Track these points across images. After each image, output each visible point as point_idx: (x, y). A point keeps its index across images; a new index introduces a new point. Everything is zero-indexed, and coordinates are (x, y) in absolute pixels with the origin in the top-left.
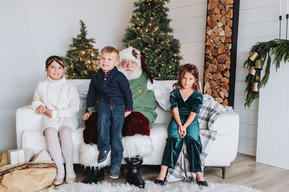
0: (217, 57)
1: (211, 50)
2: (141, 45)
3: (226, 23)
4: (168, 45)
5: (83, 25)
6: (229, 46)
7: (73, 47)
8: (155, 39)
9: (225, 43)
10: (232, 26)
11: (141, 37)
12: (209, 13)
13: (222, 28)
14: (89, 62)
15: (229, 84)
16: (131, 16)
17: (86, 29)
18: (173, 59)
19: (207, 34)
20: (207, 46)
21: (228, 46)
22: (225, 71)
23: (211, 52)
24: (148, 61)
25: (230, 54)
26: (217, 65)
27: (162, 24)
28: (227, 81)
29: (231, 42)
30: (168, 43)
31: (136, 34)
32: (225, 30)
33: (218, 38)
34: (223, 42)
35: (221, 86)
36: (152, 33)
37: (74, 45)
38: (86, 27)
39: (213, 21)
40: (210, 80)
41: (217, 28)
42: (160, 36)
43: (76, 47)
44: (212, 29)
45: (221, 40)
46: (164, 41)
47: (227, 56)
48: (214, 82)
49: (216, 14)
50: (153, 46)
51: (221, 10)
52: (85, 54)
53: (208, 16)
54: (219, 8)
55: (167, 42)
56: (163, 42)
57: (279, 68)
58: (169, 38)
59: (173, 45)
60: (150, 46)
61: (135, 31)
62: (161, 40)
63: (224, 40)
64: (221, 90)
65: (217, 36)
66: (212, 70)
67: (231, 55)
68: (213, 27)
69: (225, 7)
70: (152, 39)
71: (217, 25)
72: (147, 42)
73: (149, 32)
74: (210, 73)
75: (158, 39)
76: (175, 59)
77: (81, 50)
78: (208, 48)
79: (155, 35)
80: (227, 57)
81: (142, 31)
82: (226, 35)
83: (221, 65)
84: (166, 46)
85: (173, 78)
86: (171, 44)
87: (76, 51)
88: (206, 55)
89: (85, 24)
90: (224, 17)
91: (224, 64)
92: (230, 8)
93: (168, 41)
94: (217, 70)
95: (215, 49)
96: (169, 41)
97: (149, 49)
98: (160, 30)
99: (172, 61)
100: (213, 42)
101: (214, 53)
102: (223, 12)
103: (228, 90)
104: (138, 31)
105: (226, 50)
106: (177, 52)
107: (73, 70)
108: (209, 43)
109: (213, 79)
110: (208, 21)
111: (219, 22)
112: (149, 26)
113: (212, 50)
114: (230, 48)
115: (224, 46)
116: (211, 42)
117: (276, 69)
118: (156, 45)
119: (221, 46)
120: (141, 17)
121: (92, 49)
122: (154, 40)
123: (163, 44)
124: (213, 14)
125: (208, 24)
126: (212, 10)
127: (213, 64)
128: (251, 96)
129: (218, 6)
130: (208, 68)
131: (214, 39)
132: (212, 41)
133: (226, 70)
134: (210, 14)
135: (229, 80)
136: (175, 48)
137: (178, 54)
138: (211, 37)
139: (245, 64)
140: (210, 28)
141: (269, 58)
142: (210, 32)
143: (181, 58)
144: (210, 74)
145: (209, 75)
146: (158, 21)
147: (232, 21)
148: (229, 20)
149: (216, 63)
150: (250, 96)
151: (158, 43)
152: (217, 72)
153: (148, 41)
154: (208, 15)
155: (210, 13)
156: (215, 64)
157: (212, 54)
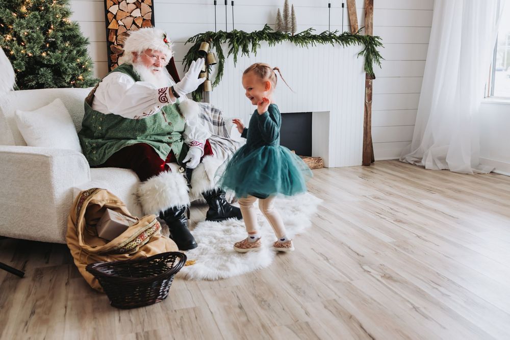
13: (134, 6)
19: (107, 11)
20: (109, 29)
23: (116, 39)
32: (140, 9)
33: (130, 19)
41: (126, 4)
44: (117, 6)
45: (136, 22)
63: (141, 23)
65: (128, 17)
68: (119, 3)
78: (112, 33)
82: (142, 16)
88: (109, 43)
95: (123, 35)
100: (123, 25)
108: (116, 25)
116: (119, 25)
130: (117, 63)
131: (123, 21)
132: (120, 23)
138: (117, 16)
140: (113, 3)
142: (114, 9)
157: (117, 42)
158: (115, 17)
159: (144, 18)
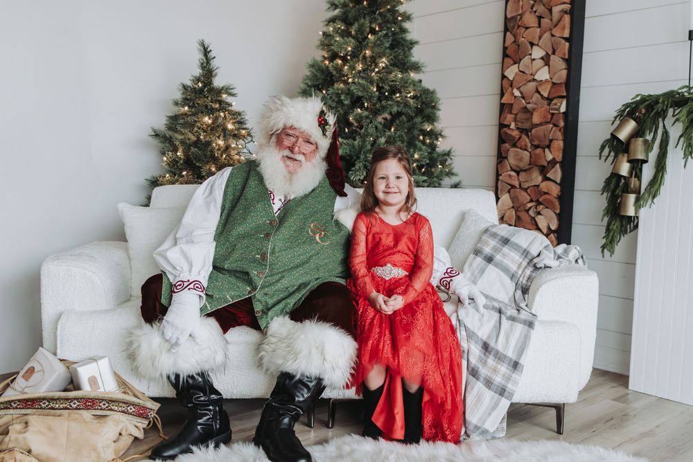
0: (531, 132)
1: (513, 116)
2: (346, 102)
3: (553, 48)
4: (411, 101)
5: (206, 52)
6: (561, 104)
7: (183, 106)
8: (379, 89)
9: (550, 97)
10: (567, 57)
11: (346, 83)
12: (510, 25)
13: (542, 62)
14: (221, 142)
15: (560, 198)
16: (321, 33)
17: (214, 63)
18: (421, 137)
19: (504, 77)
20: (504, 104)
21: (558, 104)
22: (550, 165)
23: (515, 120)
24: (364, 142)
25: (562, 124)
26: (530, 152)
27: (396, 52)
28: (555, 190)
29: (565, 94)
30: (410, 97)
31: (332, 76)
32: (549, 66)
33: (533, 84)
34: (546, 95)
35: (539, 203)
36: (373, 74)
37: (185, 101)
38: (215, 57)
39: (519, 46)
40: (513, 187)
41: (530, 61)
42: (393, 81)
43: (189, 107)
44: (517, 65)
45: (540, 90)
46: (400, 92)
47: (554, 128)
48: (523, 193)
49: (527, 28)
50: (374, 105)
51: (540, 18)
52: (213, 123)
53: (508, 33)
54: (535, 12)
55: (409, 95)
56: (398, 95)
57: (692, 158)
58: (414, 85)
59: (423, 103)
60: (368, 104)
61: (331, 69)
62: (393, 91)
63: (548, 90)
64: (539, 213)
65: (530, 81)
66: (519, 164)
67: (565, 127)
68: (521, 60)
69: (550, 11)
70: (372, 88)
71: (531, 55)
72: (360, 94)
73: (364, 70)
74: (512, 170)
75: (387, 87)
76: (427, 137)
77: (202, 113)
78: (506, 110)
79: (380, 78)
80: (555, 132)
81: (348, 69)
82: (551, 79)
83: (539, 151)
84: (406, 105)
85: (424, 181)
86: (417, 100)
87: (190, 115)
88: (502, 126)
89: (211, 51)
90: (547, 35)
91: (547, 150)
92: (563, 13)
93: (410, 93)
94: (530, 164)
95: (523, 112)
96: (412, 94)
97: (366, 113)
98: (391, 65)
99: (420, 141)
100: (520, 95)
101: (522, 123)
102: (545, 21)
103: (558, 212)
104: (339, 70)
105: (553, 114)
106: (431, 119)
107: (181, 162)
108: (510, 96)
109: (520, 185)
110: (506, 45)
111: (534, 47)
112: (364, 57)
113: (516, 115)
114: (563, 109)
115: (549, 105)
116: (515, 97)
117: (683, 161)
118: (383, 102)
119: (540, 106)
120: (345, 34)
121: (229, 111)
122: (377, 91)
123: (399, 99)
124: (519, 26)
125: (507, 52)
126: (517, 18)
127: (518, 150)
128: (617, 227)
129: (532, 8)
130: (507, 158)
131: (521, 89)
132: (517, 93)
133: (553, 162)
134: (513, 28)
135: (559, 187)
136: (428, 111)
137: (435, 123)
138: (514, 82)
139: (603, 148)
140: (512, 62)
141: (666, 133)
142: (511, 72)
143: (440, 134)
144: (513, 173)
145: (510, 176)
146: (387, 45)
147: (567, 44)
148: (560, 43)
149: (526, 146)
150: (615, 227)
151: (387, 98)
152: (530, 168)
153: (362, 92)
154: (506, 30)
155: (512, 25)
156: (525, 150)
157: (516, 124)
158: (511, 86)
159: (554, 81)
